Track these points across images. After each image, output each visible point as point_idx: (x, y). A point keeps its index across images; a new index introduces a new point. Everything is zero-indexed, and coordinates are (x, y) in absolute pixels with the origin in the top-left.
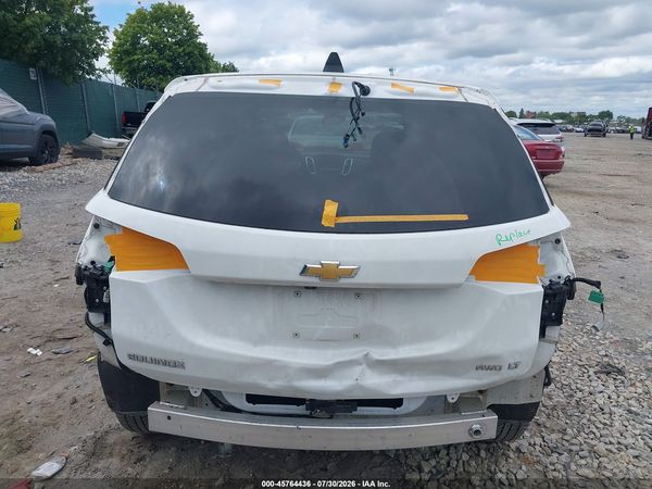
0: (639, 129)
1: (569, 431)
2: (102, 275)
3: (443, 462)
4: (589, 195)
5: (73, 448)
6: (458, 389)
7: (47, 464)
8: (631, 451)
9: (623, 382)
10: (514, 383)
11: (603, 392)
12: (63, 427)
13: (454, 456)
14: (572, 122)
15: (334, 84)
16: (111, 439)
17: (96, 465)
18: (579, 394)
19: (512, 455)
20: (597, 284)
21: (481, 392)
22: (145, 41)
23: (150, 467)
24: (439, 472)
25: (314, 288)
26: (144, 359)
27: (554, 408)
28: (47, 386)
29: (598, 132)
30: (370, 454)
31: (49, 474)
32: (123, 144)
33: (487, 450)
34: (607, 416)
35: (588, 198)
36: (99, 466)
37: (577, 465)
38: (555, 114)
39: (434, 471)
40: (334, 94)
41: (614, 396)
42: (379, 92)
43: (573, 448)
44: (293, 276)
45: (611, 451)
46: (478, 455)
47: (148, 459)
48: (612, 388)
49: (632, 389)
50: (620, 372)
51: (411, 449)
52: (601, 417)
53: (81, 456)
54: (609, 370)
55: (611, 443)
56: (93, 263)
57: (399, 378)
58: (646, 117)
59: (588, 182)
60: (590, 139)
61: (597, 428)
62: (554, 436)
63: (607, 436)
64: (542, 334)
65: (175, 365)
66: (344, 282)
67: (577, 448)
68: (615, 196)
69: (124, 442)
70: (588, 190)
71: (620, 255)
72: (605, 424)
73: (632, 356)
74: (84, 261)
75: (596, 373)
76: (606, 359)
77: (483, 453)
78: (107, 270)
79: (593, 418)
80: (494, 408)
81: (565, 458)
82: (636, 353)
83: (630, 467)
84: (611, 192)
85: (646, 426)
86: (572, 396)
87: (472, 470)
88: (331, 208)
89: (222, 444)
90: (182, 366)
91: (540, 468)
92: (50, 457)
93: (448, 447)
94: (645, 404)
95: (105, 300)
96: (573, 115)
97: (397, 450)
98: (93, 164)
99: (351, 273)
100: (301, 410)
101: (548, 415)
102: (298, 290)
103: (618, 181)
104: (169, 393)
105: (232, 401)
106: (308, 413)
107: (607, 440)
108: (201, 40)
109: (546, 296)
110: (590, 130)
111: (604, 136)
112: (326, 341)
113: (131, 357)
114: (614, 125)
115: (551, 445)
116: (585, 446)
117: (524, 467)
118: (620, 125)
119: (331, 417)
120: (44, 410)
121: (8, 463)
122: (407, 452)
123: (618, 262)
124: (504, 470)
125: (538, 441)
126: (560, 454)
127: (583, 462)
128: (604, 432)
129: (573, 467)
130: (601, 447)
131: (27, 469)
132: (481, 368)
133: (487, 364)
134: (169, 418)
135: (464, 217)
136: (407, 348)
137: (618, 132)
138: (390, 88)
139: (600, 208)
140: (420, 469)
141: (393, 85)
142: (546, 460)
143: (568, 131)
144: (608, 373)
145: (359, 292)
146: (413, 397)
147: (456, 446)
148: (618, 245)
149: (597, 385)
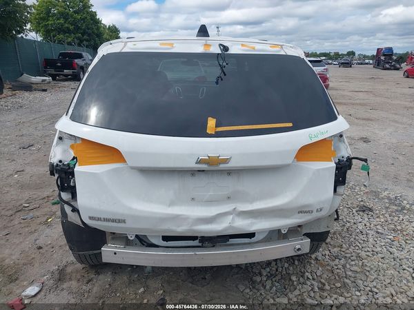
0: (371, 62)
1: (344, 246)
2: (69, 168)
3: (274, 269)
4: (345, 104)
5: (45, 277)
6: (287, 225)
7: (30, 288)
8: (380, 255)
9: (372, 216)
10: (318, 220)
11: (361, 222)
12: (37, 265)
13: (279, 265)
14: (331, 58)
15: (207, 45)
16: (69, 270)
17: (62, 286)
18: (348, 224)
19: (313, 262)
20: (365, 160)
21: (299, 226)
22: (54, 11)
23: (97, 285)
24: (272, 275)
25: (204, 171)
26: (99, 219)
27: (335, 233)
28: (21, 240)
29: (347, 65)
30: (230, 267)
31: (33, 294)
32: (45, 80)
33: (299, 260)
34: (365, 236)
35: (345, 106)
36: (64, 287)
37: (350, 265)
38: (320, 54)
39: (269, 275)
40: (207, 52)
41: (368, 224)
42: (235, 49)
43: (347, 255)
44: (192, 164)
45: (368, 256)
46: (294, 263)
47: (95, 280)
48: (366, 219)
49: (378, 220)
50: (370, 210)
51: (254, 263)
52: (361, 237)
53: (52, 281)
54: (364, 209)
55: (368, 251)
56: (60, 161)
57: (254, 221)
58: (375, 54)
59: (343, 96)
60: (343, 69)
61: (360, 243)
62: (336, 249)
63: (365, 247)
64: (335, 191)
65: (119, 221)
66: (222, 166)
67: (350, 255)
68: (360, 104)
69: (77, 271)
70: (344, 101)
71: (366, 140)
72: (364, 241)
73: (376, 200)
74: (55, 160)
75: (357, 211)
76: (362, 203)
77: (296, 262)
78: (71, 166)
79: (357, 238)
80: (308, 235)
81: (343, 261)
82: (379, 199)
83: (380, 264)
84: (358, 102)
85: (387, 240)
86: (344, 226)
87: (291, 272)
88: (212, 122)
89: (146, 267)
90: (124, 221)
91: (329, 268)
92: (32, 283)
93: (276, 260)
94: (386, 228)
95: (72, 184)
96: (331, 54)
97: (246, 264)
98: (27, 94)
99: (226, 161)
100: (196, 243)
101: (332, 238)
102: (193, 173)
103: (361, 95)
104: (113, 239)
105: (154, 241)
106: (200, 244)
107: (366, 250)
108: (93, 9)
109: (337, 168)
110: (342, 63)
111: (351, 66)
112: (211, 202)
113: (91, 218)
114: (356, 60)
115: (334, 255)
116: (353, 254)
117: (320, 268)
118: (359, 59)
119: (214, 246)
120: (22, 255)
121: (4, 289)
122: (252, 265)
123: (365, 145)
124: (309, 271)
125: (327, 253)
126: (340, 259)
127: (353, 263)
128: (364, 245)
129: (348, 266)
130: (363, 254)
131: (18, 291)
132: (301, 212)
133: (305, 210)
134: (115, 253)
135: (291, 125)
136: (258, 203)
137: (359, 64)
138: (240, 47)
139: (352, 112)
140: (261, 274)
141: (242, 45)
142: (332, 263)
143: (329, 64)
144: (364, 211)
145: (229, 172)
146: (262, 231)
147: (281, 259)
148: (364, 134)
149: (358, 218)
